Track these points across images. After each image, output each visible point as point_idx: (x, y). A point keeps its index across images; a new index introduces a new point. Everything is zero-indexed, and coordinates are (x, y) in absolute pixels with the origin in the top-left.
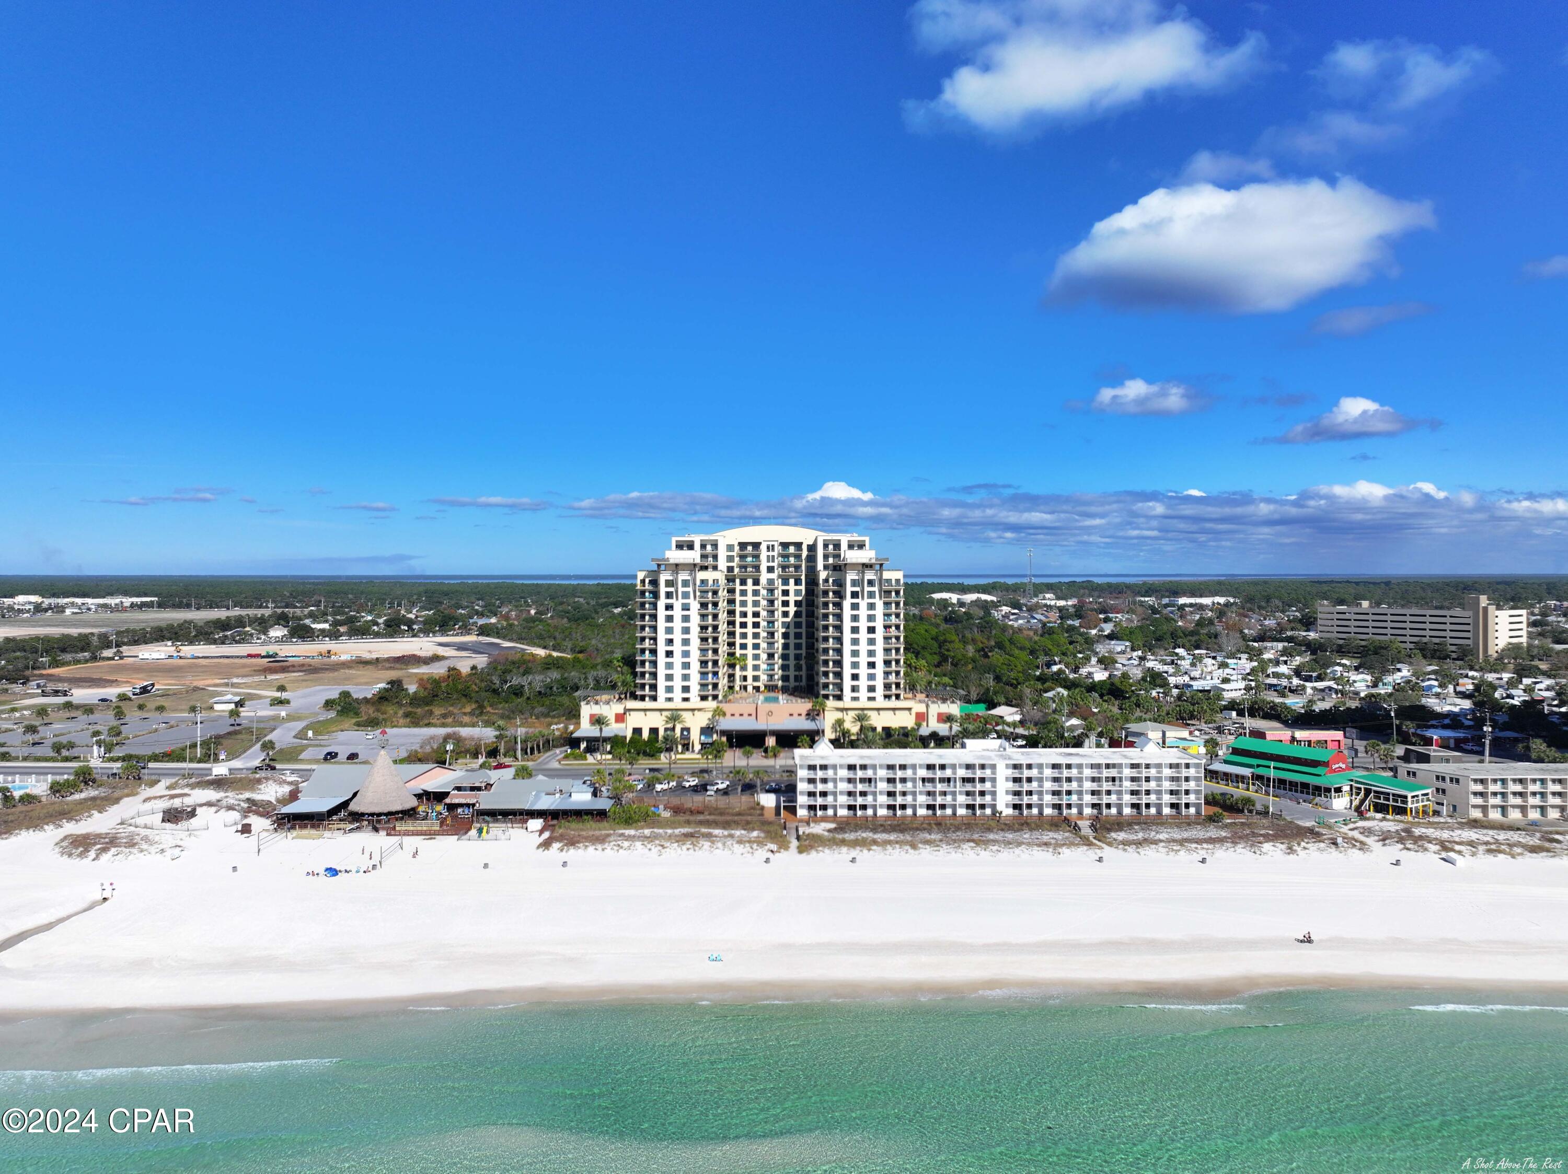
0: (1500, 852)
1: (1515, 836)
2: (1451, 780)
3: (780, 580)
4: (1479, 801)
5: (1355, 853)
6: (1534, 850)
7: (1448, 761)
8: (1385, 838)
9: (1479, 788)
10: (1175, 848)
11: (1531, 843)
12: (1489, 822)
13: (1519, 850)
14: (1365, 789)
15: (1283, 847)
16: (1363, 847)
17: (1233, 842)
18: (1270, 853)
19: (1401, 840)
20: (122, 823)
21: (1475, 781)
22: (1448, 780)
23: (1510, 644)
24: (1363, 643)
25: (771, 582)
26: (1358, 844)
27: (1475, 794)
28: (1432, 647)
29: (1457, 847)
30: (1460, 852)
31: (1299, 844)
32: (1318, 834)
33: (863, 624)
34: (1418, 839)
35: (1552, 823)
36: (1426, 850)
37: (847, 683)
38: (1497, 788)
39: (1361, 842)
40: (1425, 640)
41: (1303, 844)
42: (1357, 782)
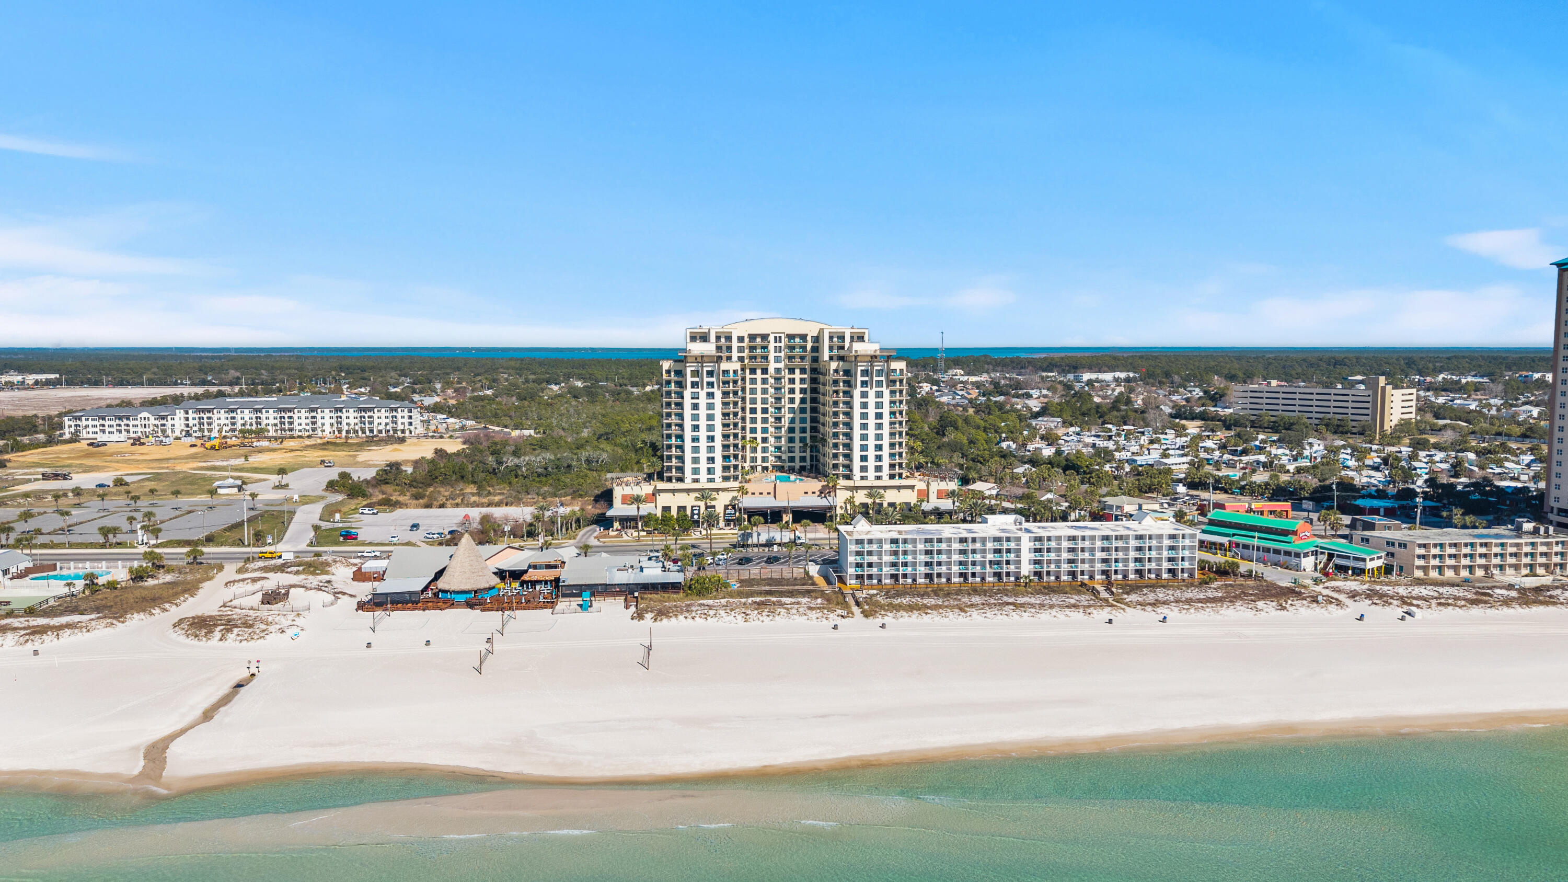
0: (1449, 605)
1: (1454, 591)
2: (1400, 545)
3: (787, 371)
4: (1421, 562)
5: (1332, 608)
6: (1473, 602)
7: (1389, 528)
8: (1353, 595)
9: (1422, 551)
10: (1184, 607)
11: (1469, 596)
12: (1430, 579)
13: (1463, 603)
14: (1329, 554)
15: (1274, 604)
16: (1339, 603)
17: (1231, 602)
18: (1265, 610)
19: (1368, 597)
20: (224, 606)
21: (1420, 546)
22: (1397, 545)
23: (1402, 420)
24: (1273, 419)
25: (778, 370)
26: (1334, 601)
27: (1419, 557)
28: (1336, 422)
29: (1415, 602)
30: (1418, 606)
31: (1286, 602)
32: (1300, 593)
33: (871, 411)
34: (1381, 596)
35: (1479, 580)
36: (1390, 604)
37: (857, 464)
38: (1436, 551)
39: (1337, 599)
40: (1329, 416)
41: (1289, 602)
42: (1322, 548)
